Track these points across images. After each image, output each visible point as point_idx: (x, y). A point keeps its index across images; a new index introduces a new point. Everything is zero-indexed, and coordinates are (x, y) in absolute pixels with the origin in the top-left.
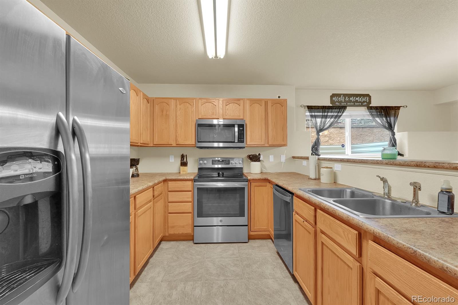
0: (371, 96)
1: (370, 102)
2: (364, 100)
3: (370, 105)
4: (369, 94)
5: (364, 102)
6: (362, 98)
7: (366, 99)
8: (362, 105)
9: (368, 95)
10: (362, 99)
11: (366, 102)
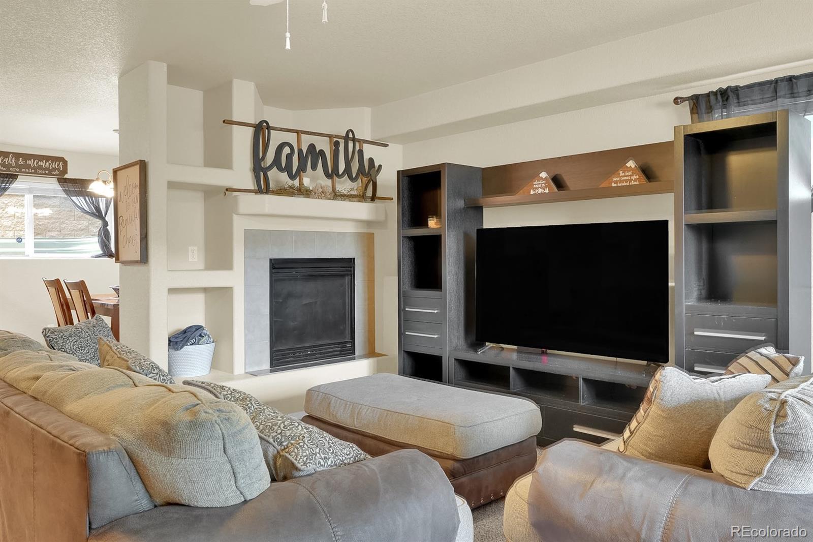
0: (67, 161)
1: (65, 171)
2: (55, 165)
3: (66, 176)
4: (63, 158)
5: (54, 169)
6: (50, 162)
7: (58, 166)
8: (50, 174)
9: (62, 160)
10: (50, 164)
11: (58, 170)
